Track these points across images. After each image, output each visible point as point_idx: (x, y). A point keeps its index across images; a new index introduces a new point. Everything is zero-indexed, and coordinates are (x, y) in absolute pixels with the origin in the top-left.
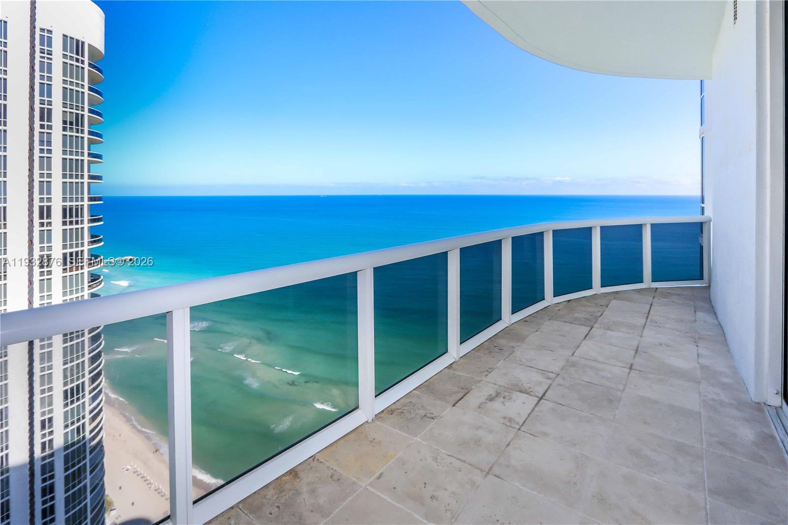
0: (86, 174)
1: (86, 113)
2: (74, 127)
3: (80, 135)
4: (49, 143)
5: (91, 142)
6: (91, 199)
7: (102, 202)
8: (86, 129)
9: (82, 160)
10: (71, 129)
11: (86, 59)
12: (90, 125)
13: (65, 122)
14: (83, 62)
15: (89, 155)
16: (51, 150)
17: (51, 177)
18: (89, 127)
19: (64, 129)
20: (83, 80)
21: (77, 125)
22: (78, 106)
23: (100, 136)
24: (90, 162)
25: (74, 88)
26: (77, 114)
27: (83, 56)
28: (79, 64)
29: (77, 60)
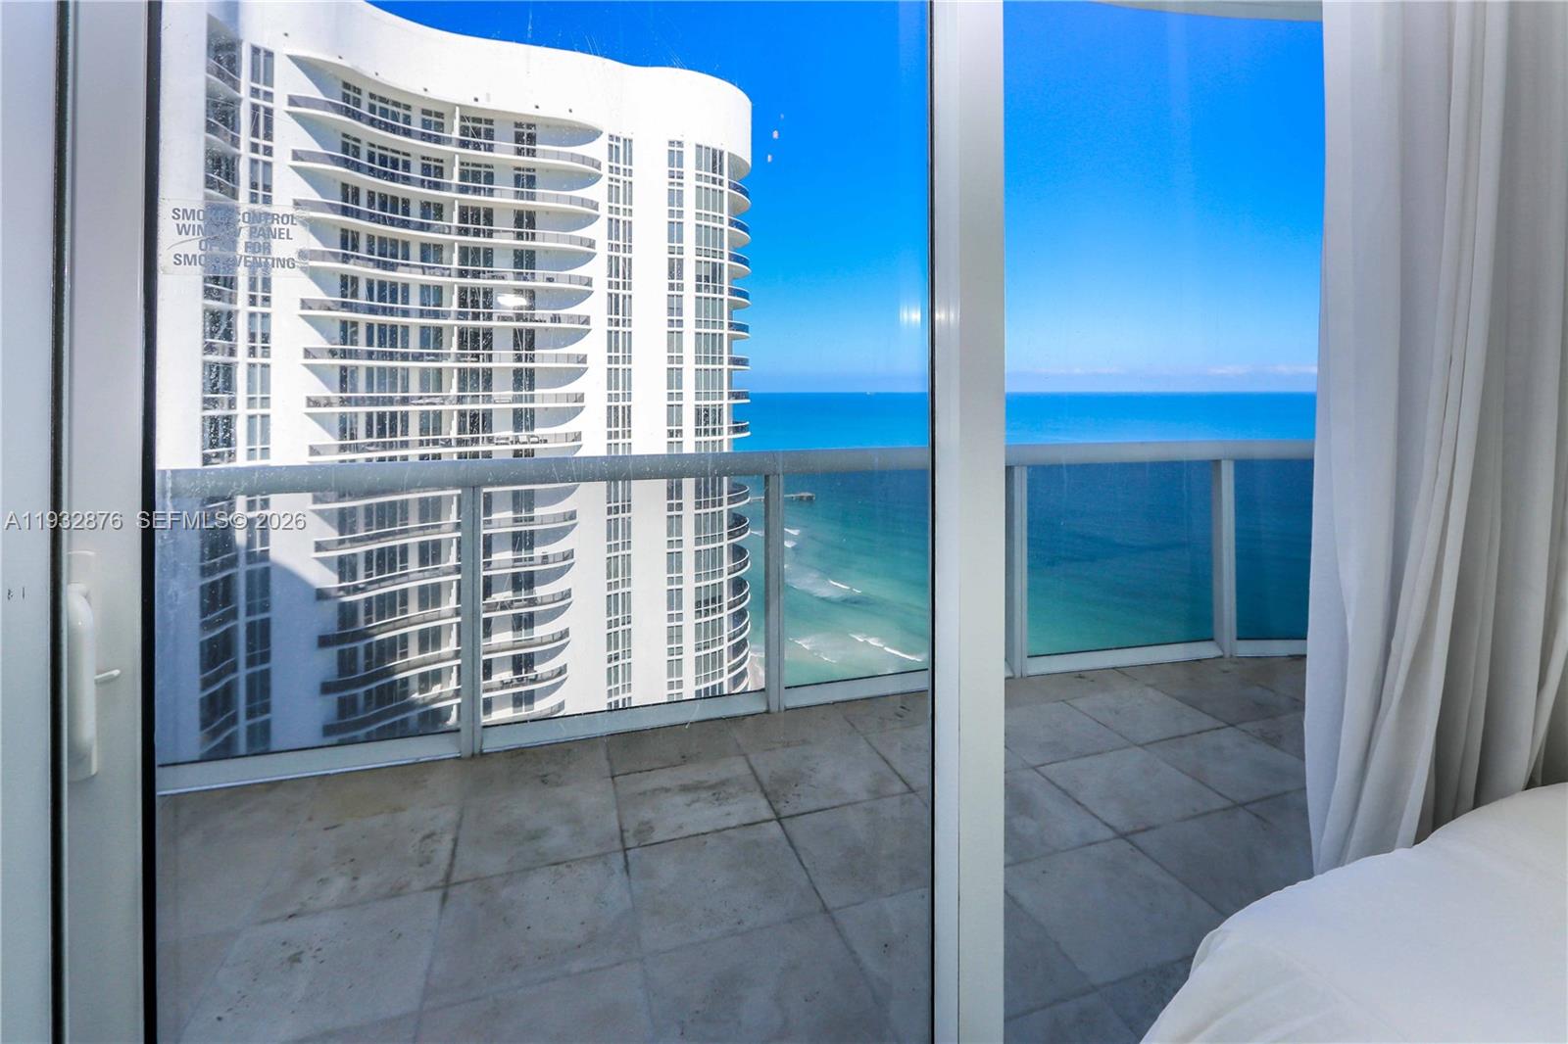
0: (726, 356)
1: (726, 261)
2: (710, 284)
3: (717, 296)
4: (680, 311)
5: (733, 306)
6: (732, 395)
7: (748, 401)
8: (726, 286)
9: (721, 335)
10: (707, 287)
11: (726, 178)
12: (732, 279)
13: (699, 278)
14: (721, 183)
15: (731, 325)
16: (682, 321)
17: (682, 363)
18: (730, 283)
19: (698, 288)
20: (721, 211)
21: (714, 281)
22: (716, 251)
23: (745, 295)
24: (732, 338)
25: (711, 224)
26: (714, 264)
27: (721, 173)
28: (717, 187)
29: (714, 181)
